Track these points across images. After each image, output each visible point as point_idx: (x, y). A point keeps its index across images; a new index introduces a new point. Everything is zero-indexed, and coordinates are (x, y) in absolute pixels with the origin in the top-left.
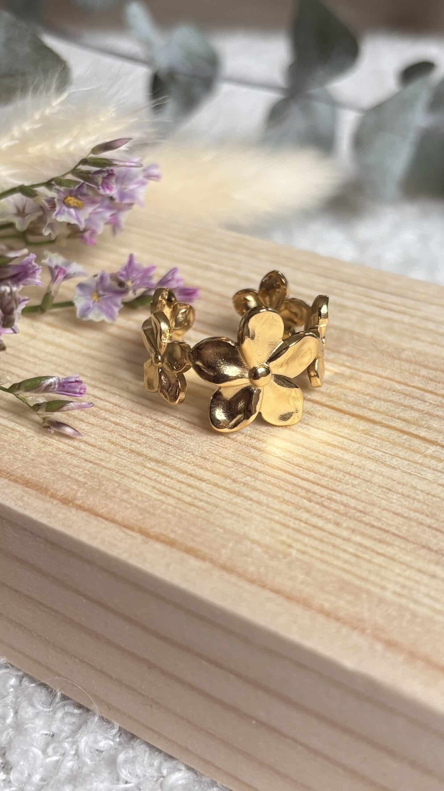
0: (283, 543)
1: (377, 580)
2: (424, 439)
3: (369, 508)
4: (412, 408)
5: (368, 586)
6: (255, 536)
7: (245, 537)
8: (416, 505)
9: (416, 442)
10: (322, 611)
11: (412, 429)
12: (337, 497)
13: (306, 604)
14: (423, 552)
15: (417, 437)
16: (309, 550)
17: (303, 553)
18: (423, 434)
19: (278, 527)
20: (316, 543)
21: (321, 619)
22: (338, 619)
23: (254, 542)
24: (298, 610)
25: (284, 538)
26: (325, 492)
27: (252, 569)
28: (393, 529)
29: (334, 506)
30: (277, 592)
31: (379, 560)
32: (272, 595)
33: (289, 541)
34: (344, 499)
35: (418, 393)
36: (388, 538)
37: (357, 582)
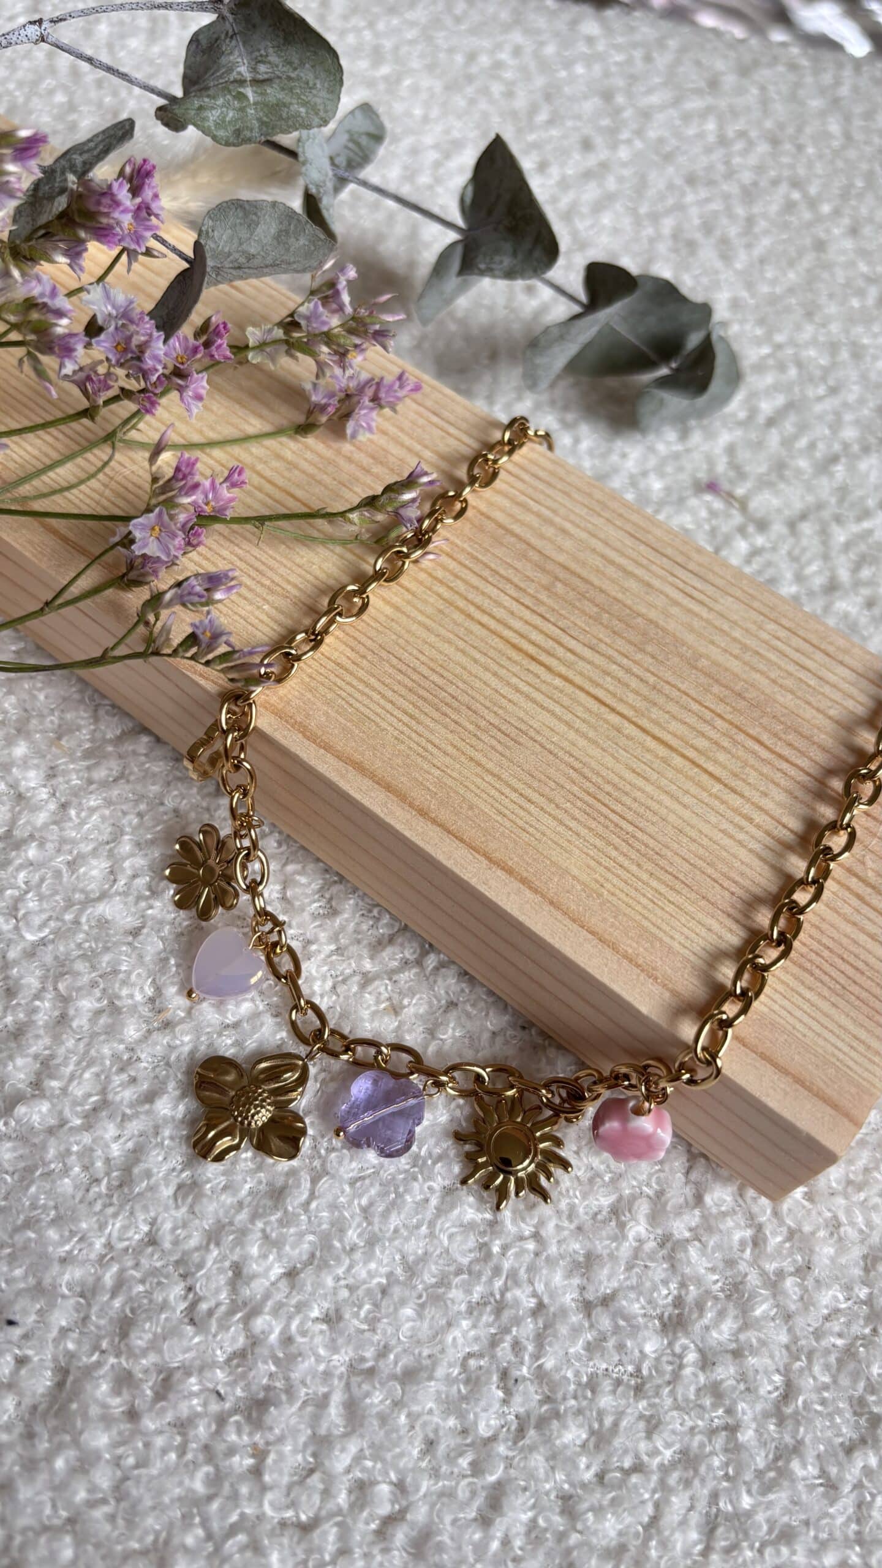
0: (597, 881)
1: (668, 929)
2: (711, 775)
3: (664, 851)
4: (703, 735)
5: (661, 935)
6: (575, 871)
7: (567, 871)
8: (701, 851)
9: (704, 778)
10: (626, 956)
11: (701, 761)
12: (639, 834)
13: (614, 947)
14: (703, 903)
15: (706, 771)
16: (617, 892)
17: (613, 894)
18: (711, 768)
19: (593, 863)
20: (622, 885)
21: (625, 962)
22: (638, 966)
23: (574, 877)
24: (608, 952)
25: (597, 876)
26: (630, 829)
27: (573, 907)
28: (681, 876)
29: (636, 844)
30: (592, 933)
31: (670, 908)
32: (590, 936)
33: (602, 880)
34: (645, 838)
35: (708, 715)
36: (678, 886)
37: (654, 930)
